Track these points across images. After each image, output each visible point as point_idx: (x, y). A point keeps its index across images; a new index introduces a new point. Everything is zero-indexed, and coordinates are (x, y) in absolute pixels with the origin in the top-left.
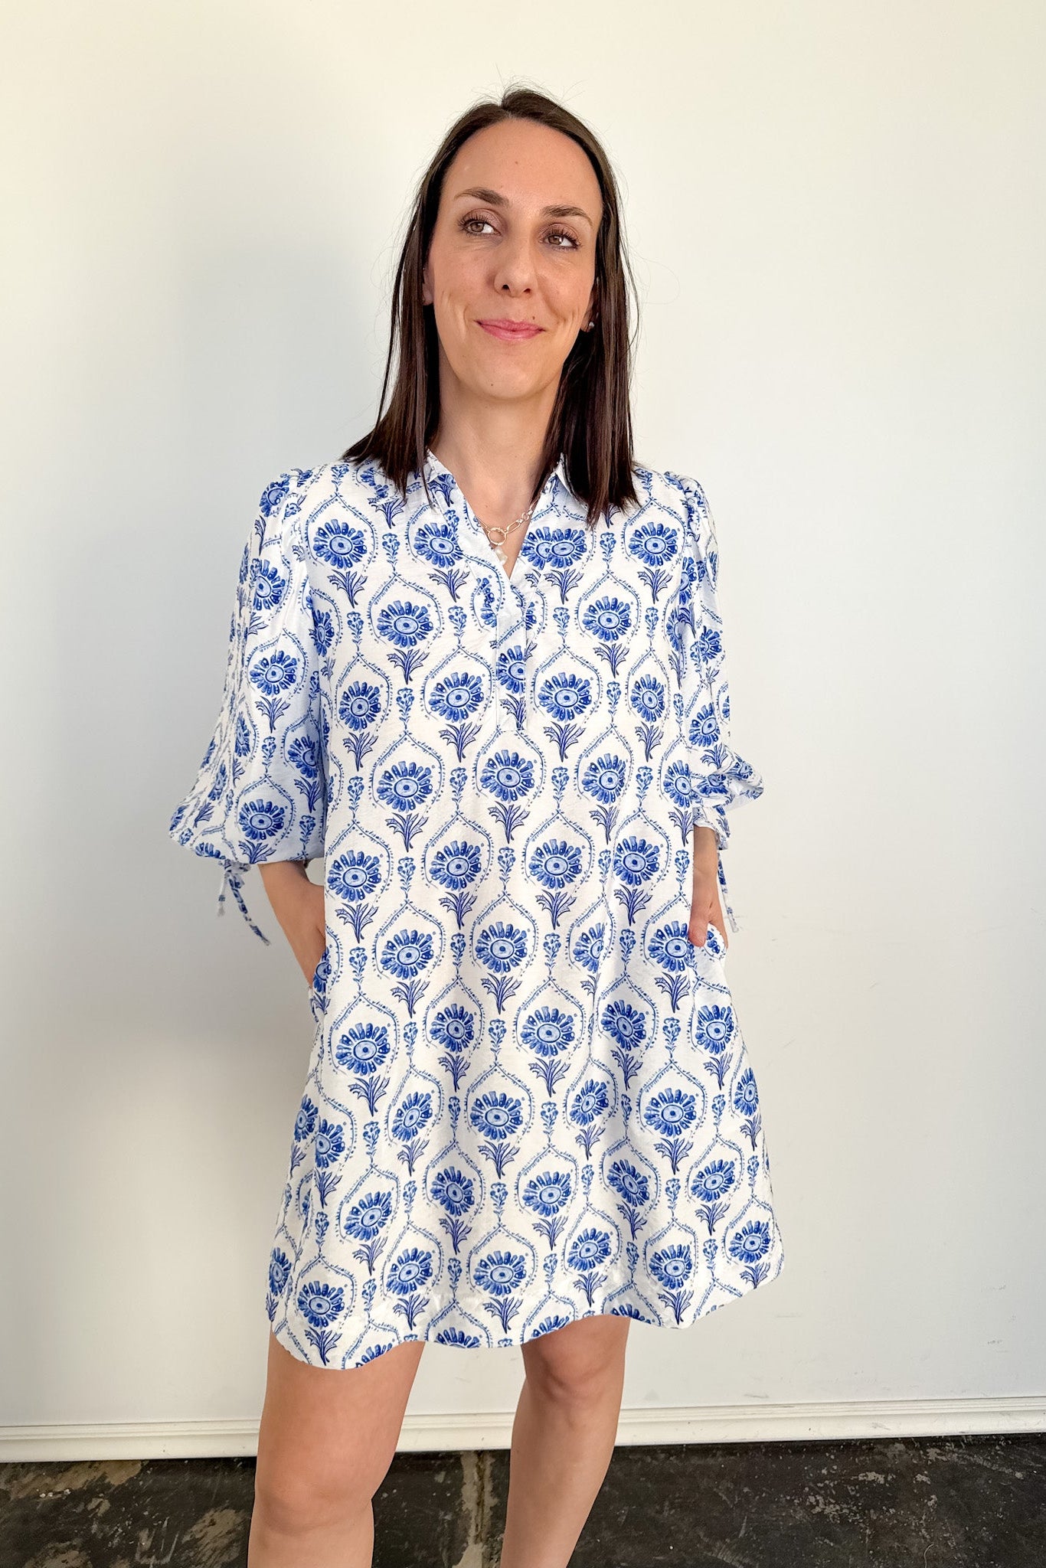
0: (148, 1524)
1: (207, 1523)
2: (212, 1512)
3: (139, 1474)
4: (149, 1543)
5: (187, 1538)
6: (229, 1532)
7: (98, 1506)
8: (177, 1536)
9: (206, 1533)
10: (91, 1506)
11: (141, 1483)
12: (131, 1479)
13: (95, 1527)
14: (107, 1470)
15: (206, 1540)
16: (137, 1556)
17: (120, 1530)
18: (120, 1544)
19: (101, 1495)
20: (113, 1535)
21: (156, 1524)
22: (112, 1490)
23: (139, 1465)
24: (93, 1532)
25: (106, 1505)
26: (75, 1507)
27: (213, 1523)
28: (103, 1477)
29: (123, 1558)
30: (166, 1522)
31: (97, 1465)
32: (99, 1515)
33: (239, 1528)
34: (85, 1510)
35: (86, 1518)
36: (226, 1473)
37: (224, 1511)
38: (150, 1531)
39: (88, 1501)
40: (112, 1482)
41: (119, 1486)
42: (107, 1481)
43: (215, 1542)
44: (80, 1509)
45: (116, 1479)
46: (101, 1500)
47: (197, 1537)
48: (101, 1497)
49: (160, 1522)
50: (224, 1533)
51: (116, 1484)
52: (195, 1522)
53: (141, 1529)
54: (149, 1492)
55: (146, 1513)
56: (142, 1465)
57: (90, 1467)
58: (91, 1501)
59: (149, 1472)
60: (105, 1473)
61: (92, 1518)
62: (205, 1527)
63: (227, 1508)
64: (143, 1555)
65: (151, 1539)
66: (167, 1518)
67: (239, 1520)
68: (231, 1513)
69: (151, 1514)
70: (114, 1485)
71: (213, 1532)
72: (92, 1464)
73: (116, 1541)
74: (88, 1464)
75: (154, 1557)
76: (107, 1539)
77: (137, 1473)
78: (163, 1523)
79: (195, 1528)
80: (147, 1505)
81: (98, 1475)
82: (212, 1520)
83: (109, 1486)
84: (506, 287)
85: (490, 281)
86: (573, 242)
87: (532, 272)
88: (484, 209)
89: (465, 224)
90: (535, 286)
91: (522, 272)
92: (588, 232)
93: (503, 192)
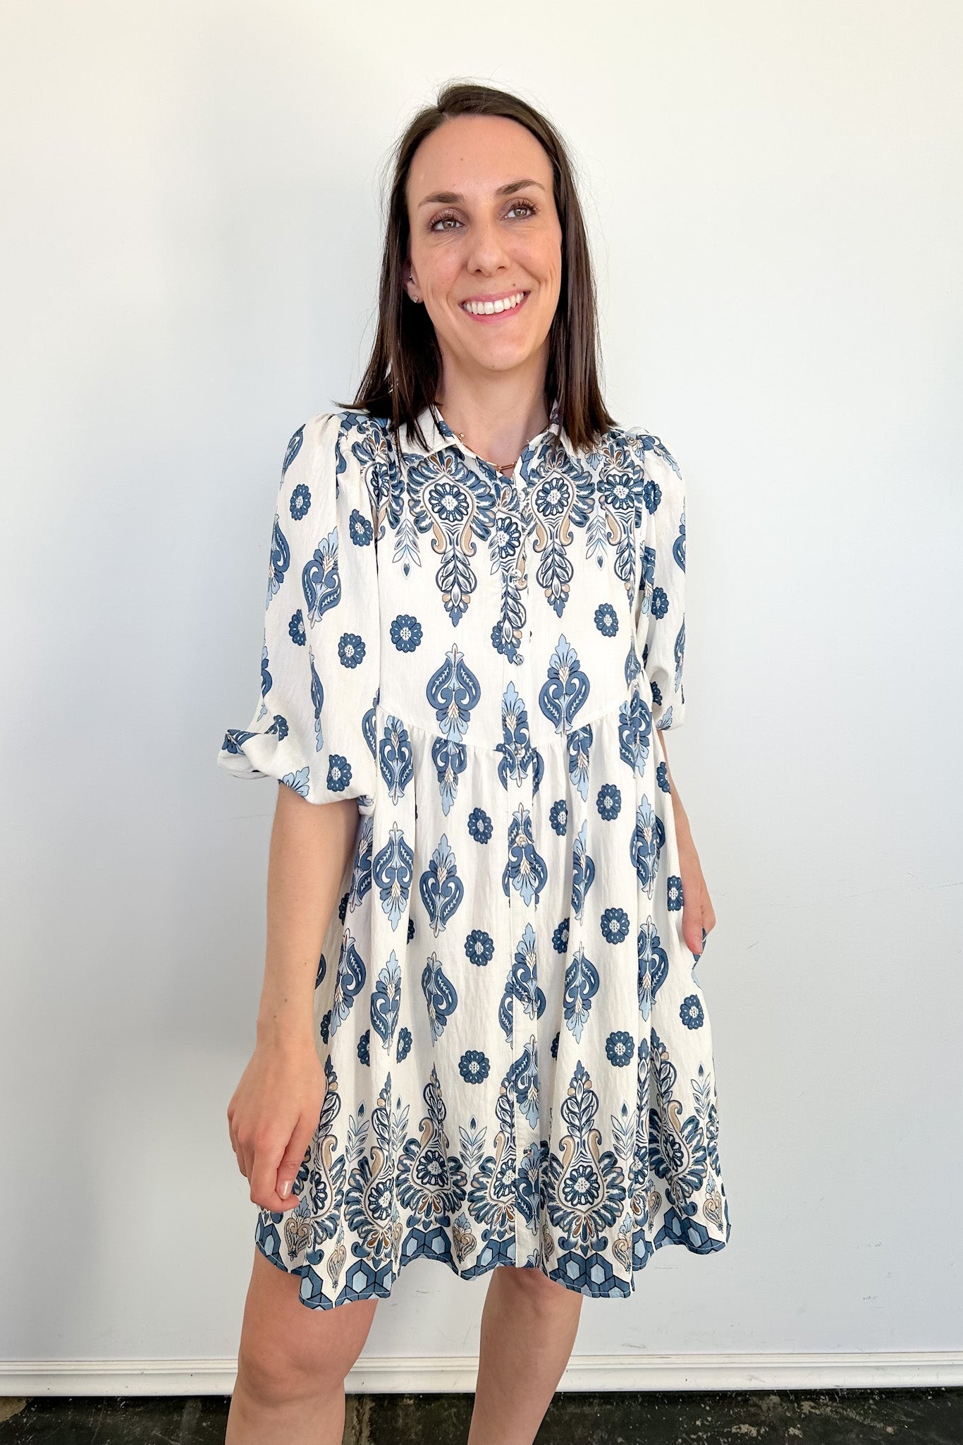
3: (24, 1410)
11: (25, 1420)
23: (24, 1402)
36: (109, 1411)
54: (32, 1429)
56: (27, 1402)
59: (33, 1409)
77: (21, 1410)
84: (478, 271)
85: (464, 266)
86: (531, 209)
87: (499, 252)
88: (446, 209)
89: (433, 227)
90: (506, 262)
91: (490, 256)
92: (542, 195)
93: (457, 190)
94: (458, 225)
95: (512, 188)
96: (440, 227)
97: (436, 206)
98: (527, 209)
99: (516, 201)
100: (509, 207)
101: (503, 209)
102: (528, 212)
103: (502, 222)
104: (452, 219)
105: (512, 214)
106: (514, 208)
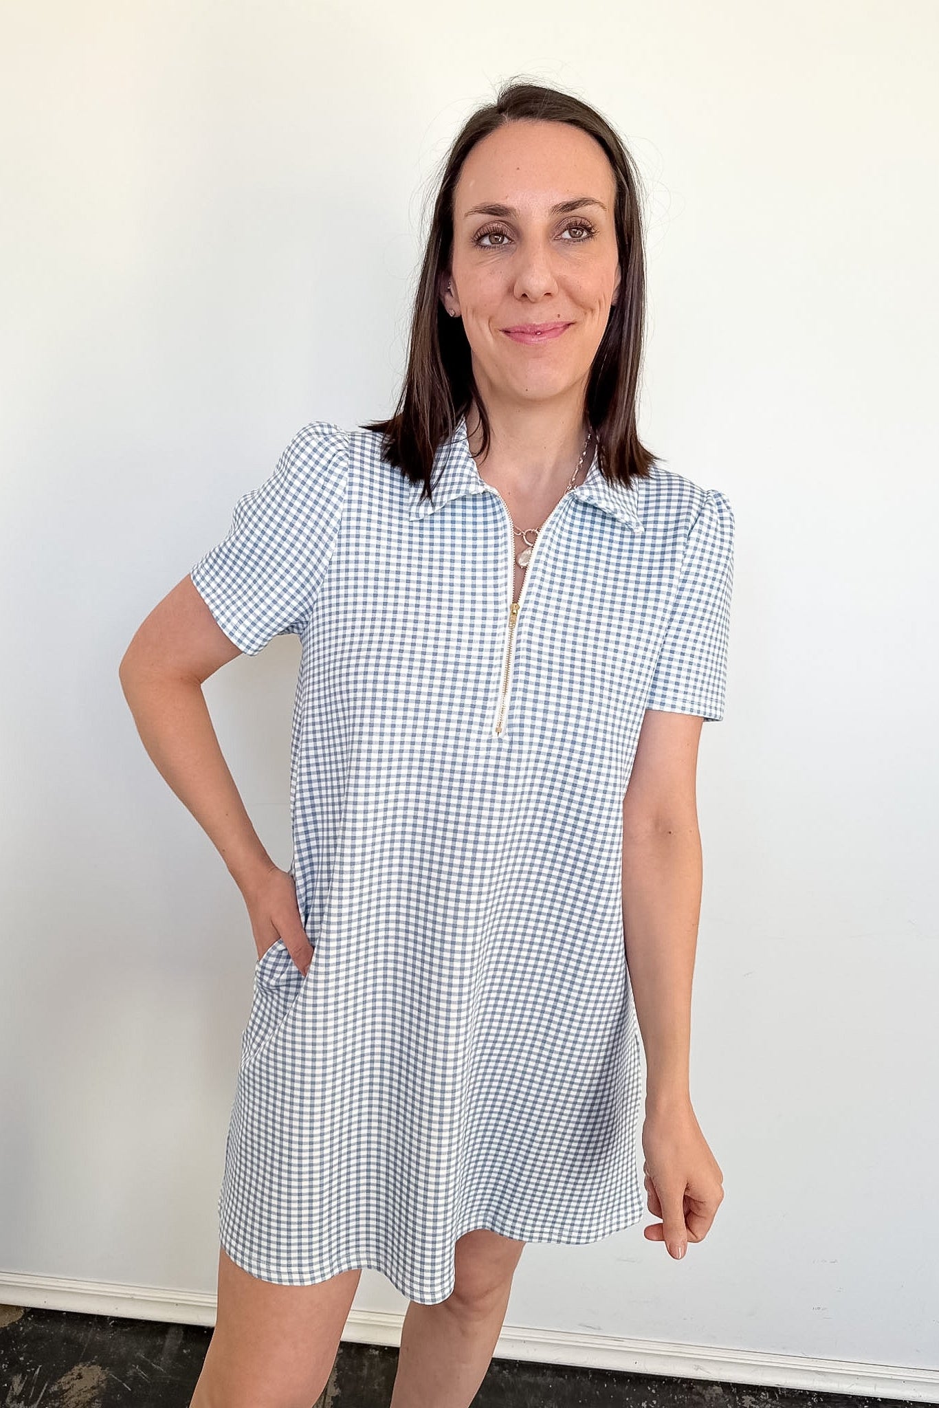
0: (22, 1370)
1: (74, 1376)
2: (80, 1366)
3: (21, 1320)
4: (21, 1388)
5: (55, 1388)
6: (93, 1388)
8: (46, 1385)
9: (73, 1386)
11: (21, 1328)
15: (72, 1393)
16: (8, 1400)
21: (29, 1371)
23: (22, 1312)
27: (80, 1377)
30: (38, 1370)
33: (103, 1385)
36: (99, 1330)
37: (92, 1367)
38: (24, 1376)
41: (2, 1328)
43: (79, 1395)
47: (64, 1388)
49: (33, 1369)
50: (90, 1386)
52: (64, 1373)
53: (16, 1373)
55: (22, 1359)
56: (25, 1312)
59: (29, 1319)
62: (73, 1379)
63: (94, 1364)
64: (13, 1399)
65: (23, 1385)
66: (40, 1366)
67: (104, 1377)
68: (97, 1369)
69: (26, 1360)
71: (79, 1385)
75: (22, 1402)
77: (19, 1318)
78: (36, 1371)
79: (63, 1380)
80: (24, 1351)
82: (79, 1374)
84: (524, 295)
85: (510, 290)
86: (589, 230)
87: (549, 276)
88: (494, 222)
89: (478, 240)
90: (554, 289)
91: (538, 280)
92: (602, 217)
93: (508, 203)
94: (506, 241)
95: (570, 206)
96: (486, 241)
97: (486, 218)
98: (582, 230)
99: (573, 220)
100: (564, 225)
101: (558, 227)
102: (585, 234)
103: (555, 243)
104: (501, 234)
105: (566, 235)
106: (570, 228)
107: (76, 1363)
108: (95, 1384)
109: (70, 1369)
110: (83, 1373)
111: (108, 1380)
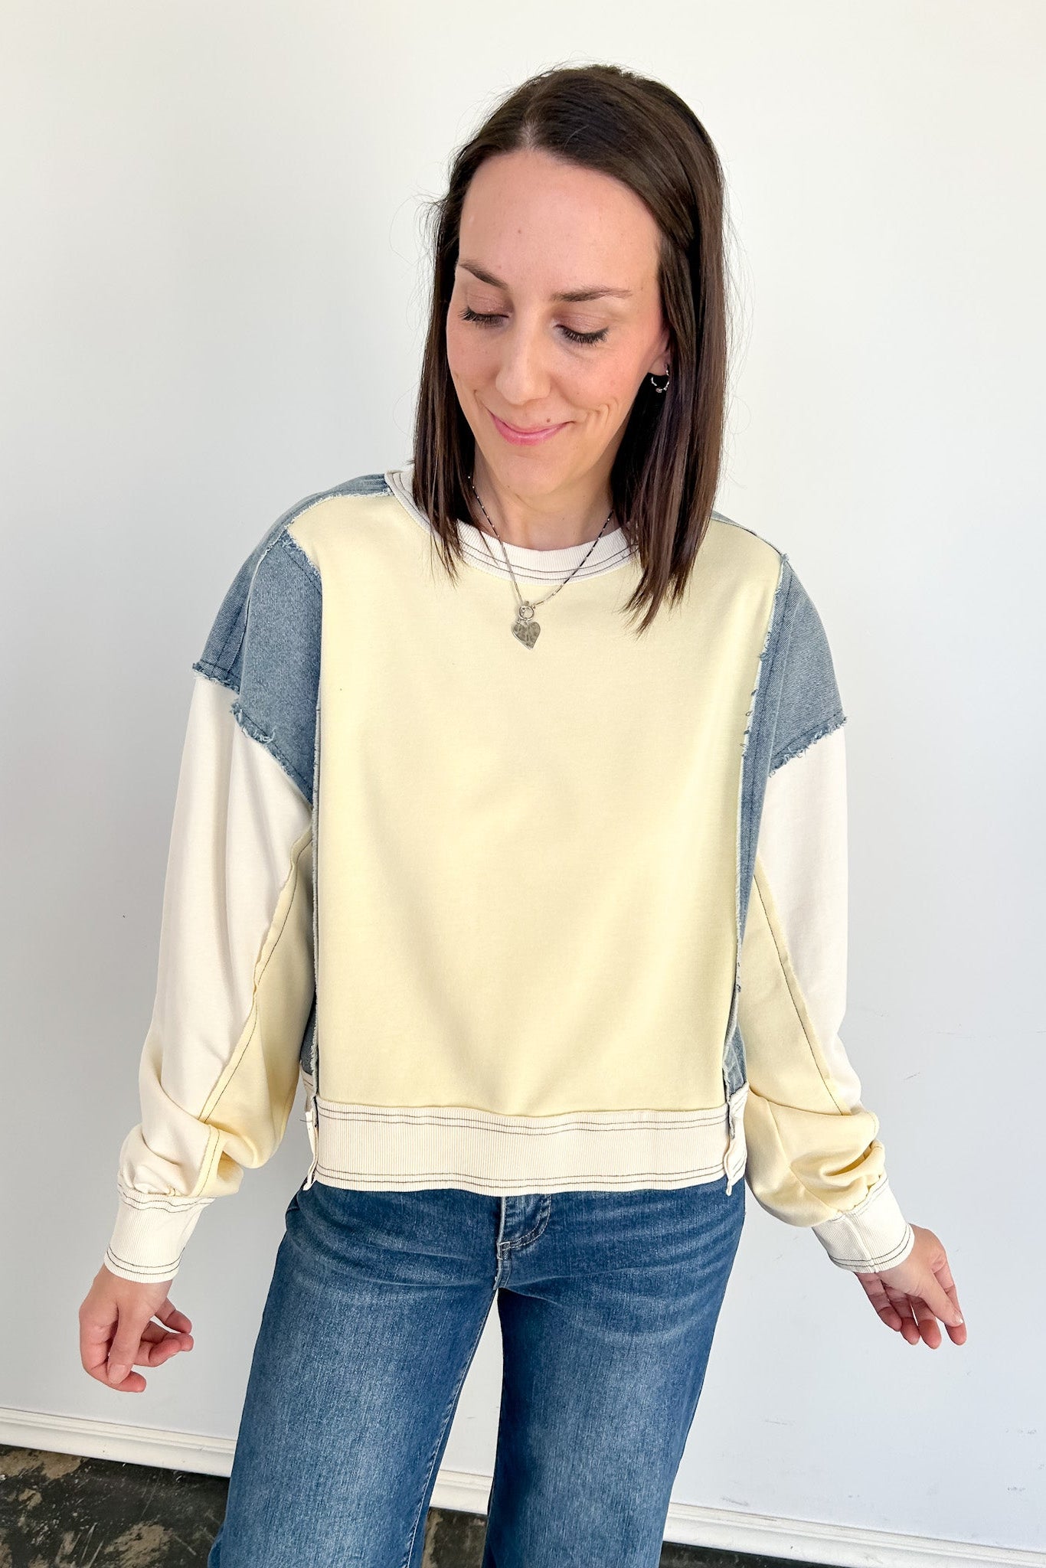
0: (75, 1526)
1: (134, 1536)
2: (140, 1525)
3: (77, 1470)
4: (72, 1547)
5: (110, 1549)
6: (153, 1550)
7: (29, 1499)
8: (101, 1545)
9: (131, 1547)
10: (23, 1497)
11: (77, 1481)
12: (68, 1474)
13: (22, 1519)
14: (46, 1461)
15: (130, 1555)
16: (58, 1559)
17: (46, 1528)
18: (43, 1543)
19: (35, 1487)
20: (39, 1531)
21: (83, 1528)
22: (47, 1483)
23: (79, 1461)
24: (19, 1524)
25: (38, 1498)
26: (7, 1495)
27: (139, 1537)
28: (40, 1469)
29: (43, 1558)
30: (93, 1528)
31: (37, 1454)
32: (29, 1507)
33: (165, 1548)
34: (16, 1500)
35: (16, 1508)
36: (164, 1485)
37: (154, 1527)
38: (76, 1535)
39: (21, 1491)
40: (48, 1475)
41: (55, 1480)
42: (43, 1473)
43: (138, 1558)
44: (11, 1498)
45: (53, 1473)
46: (34, 1492)
47: (121, 1549)
48: (35, 1489)
49: (87, 1527)
50: (150, 1549)
51: (52, 1477)
52: (122, 1532)
53: (67, 1530)
54: (83, 1492)
55: (75, 1514)
56: (81, 1461)
57: (30, 1454)
58: (23, 1492)
59: (86, 1470)
60: (43, 1464)
61: (22, 1509)
62: (131, 1540)
63: (156, 1523)
64: (62, 1559)
65: (74, 1544)
66: (96, 1524)
67: (166, 1539)
68: (159, 1529)
69: (80, 1516)
70: (49, 1479)
71: (137, 1546)
72: (32, 1452)
73: (40, 1539)
74: (28, 1452)
75: (74, 1563)
76: (31, 1535)
77: (75, 1468)
78: (90, 1528)
79: (120, 1540)
80: (78, 1506)
81: (36, 1464)
82: (139, 1535)
83: (44, 1479)
107: (135, 1522)
108: (155, 1545)
109: (129, 1529)
110: (144, 1534)
111: (171, 1542)
